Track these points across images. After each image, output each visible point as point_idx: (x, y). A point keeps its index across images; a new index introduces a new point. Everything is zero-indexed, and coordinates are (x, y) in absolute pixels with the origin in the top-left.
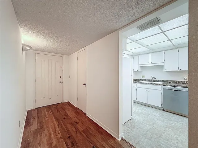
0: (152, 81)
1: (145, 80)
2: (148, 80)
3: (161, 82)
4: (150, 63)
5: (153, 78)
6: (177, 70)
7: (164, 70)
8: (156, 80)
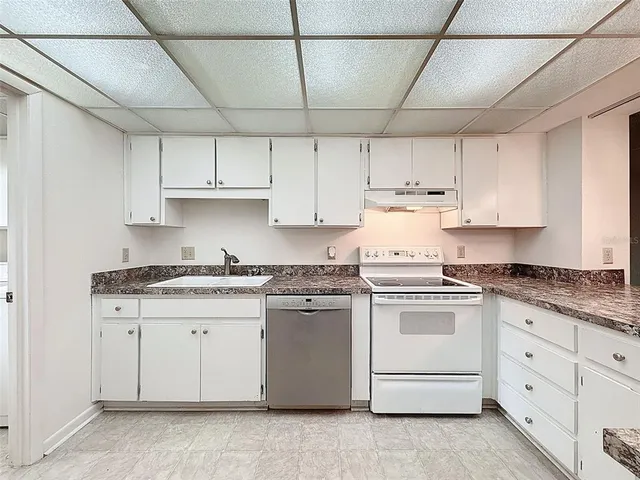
0: (227, 272)
1: (195, 271)
2: (212, 271)
3: (259, 274)
4: (217, 184)
5: (229, 258)
6: (312, 223)
7: (271, 223)
8: (243, 267)
